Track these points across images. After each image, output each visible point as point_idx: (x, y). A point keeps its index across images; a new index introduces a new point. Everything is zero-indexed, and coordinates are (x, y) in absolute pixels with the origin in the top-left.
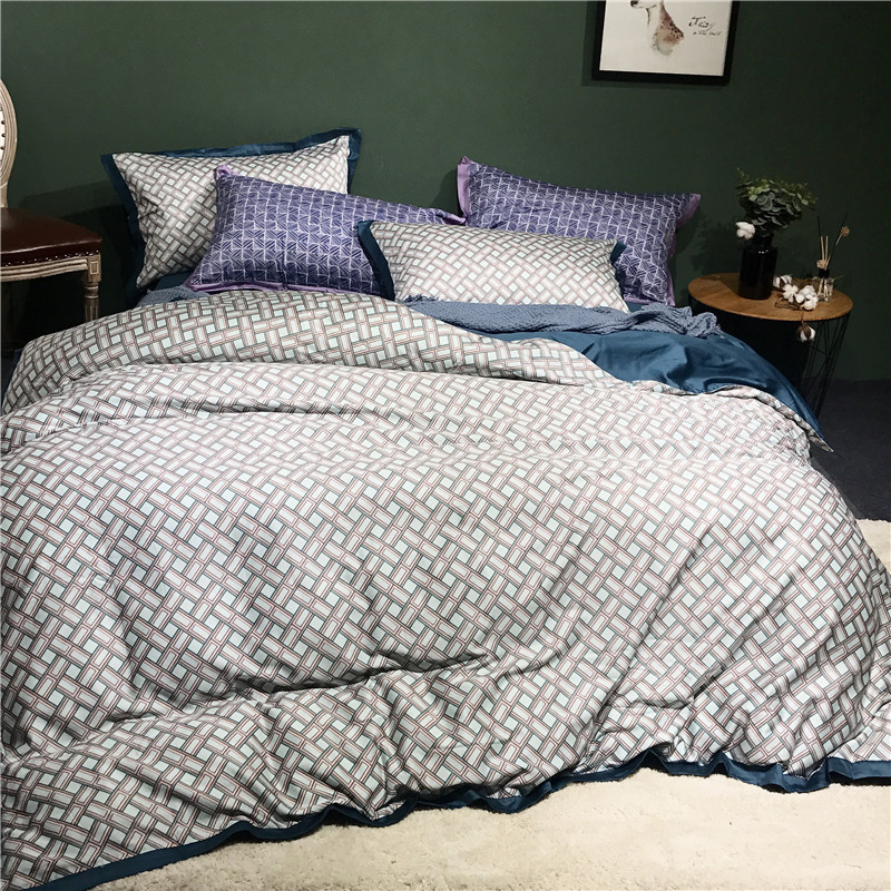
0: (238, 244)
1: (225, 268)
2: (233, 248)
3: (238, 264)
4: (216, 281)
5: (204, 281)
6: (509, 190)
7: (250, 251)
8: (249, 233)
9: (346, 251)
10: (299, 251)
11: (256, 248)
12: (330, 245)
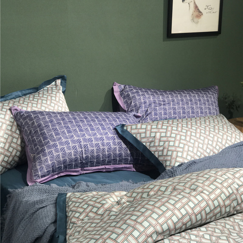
0: (57, 151)
1: (53, 166)
2: (55, 154)
3: (59, 162)
4: (48, 174)
5: (42, 177)
6: (147, 96)
7: (64, 154)
8: (61, 144)
9: (114, 144)
10: (90, 149)
11: (67, 151)
12: (105, 141)
